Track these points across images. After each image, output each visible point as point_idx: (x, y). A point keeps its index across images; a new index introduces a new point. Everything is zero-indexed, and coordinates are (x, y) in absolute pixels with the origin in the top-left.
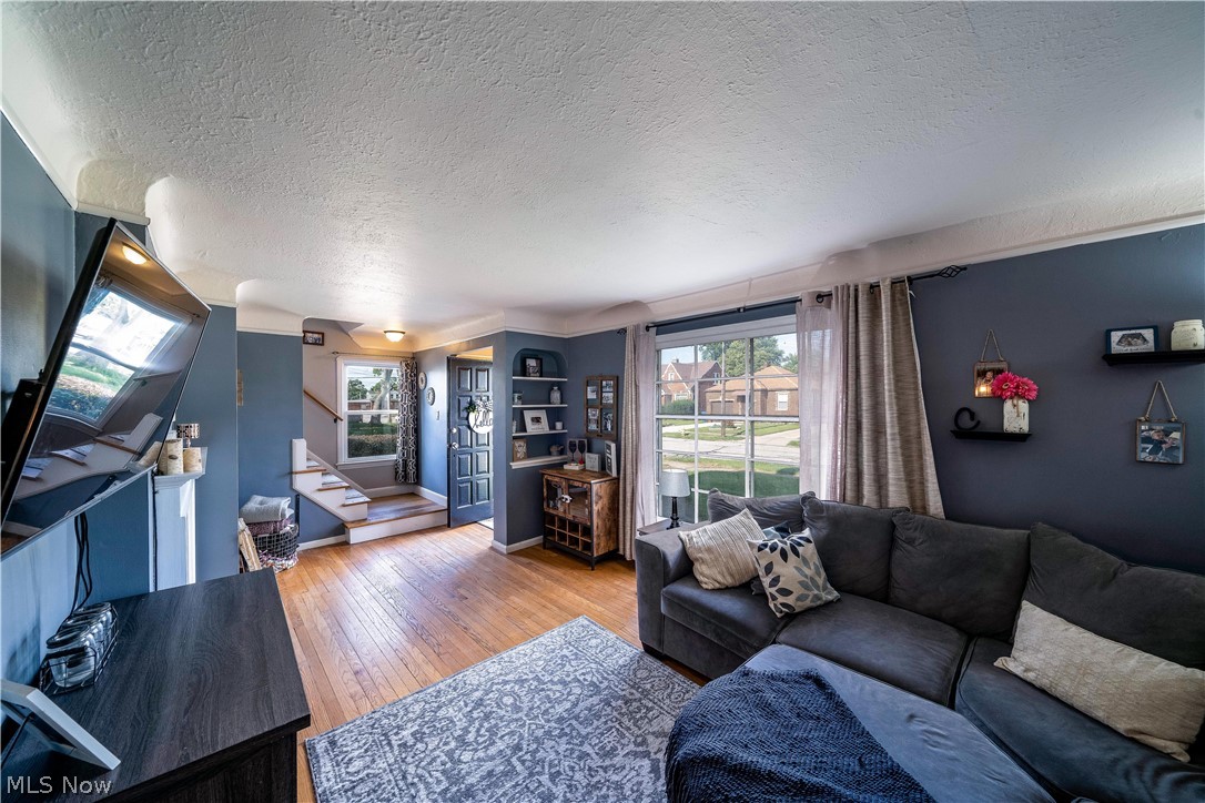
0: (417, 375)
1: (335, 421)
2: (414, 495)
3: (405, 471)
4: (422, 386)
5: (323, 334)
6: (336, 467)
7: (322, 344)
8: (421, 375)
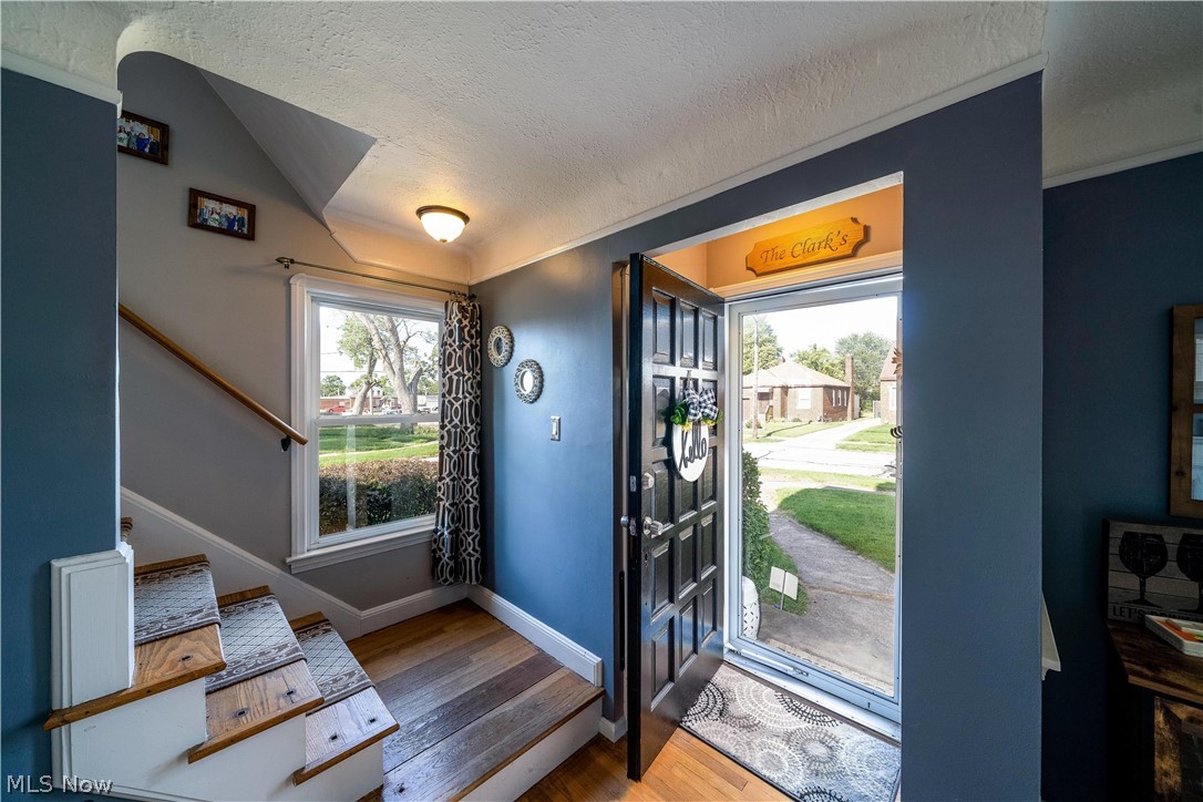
0: (482, 335)
1: (286, 444)
2: (469, 612)
3: (455, 556)
4: (496, 358)
5: (252, 209)
6: (287, 568)
7: (250, 237)
8: (498, 333)
